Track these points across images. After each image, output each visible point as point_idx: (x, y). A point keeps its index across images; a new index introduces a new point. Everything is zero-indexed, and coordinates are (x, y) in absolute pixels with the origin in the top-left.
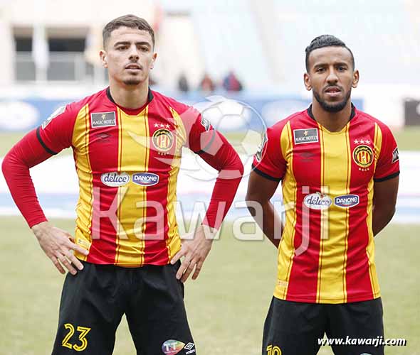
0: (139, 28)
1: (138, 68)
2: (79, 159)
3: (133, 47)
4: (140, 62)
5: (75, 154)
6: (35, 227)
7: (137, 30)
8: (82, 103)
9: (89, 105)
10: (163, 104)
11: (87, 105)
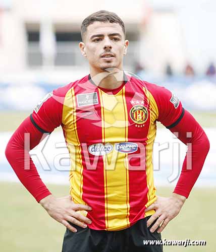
0: (110, 22)
1: (112, 56)
2: (68, 136)
3: (107, 39)
4: (113, 51)
5: (64, 132)
6: (43, 201)
7: (108, 24)
8: (68, 87)
9: (74, 88)
10: (137, 85)
11: (73, 88)
